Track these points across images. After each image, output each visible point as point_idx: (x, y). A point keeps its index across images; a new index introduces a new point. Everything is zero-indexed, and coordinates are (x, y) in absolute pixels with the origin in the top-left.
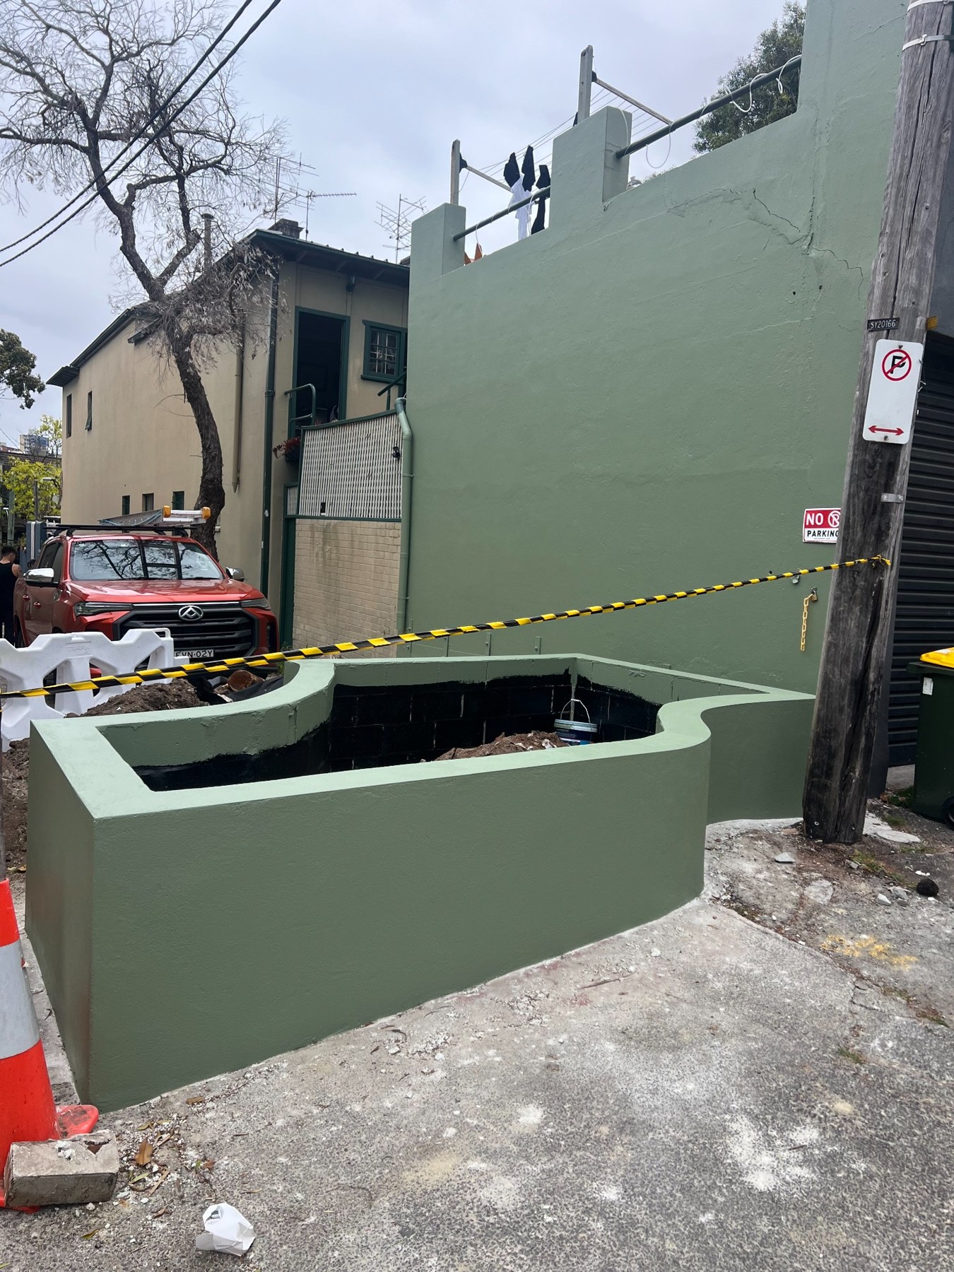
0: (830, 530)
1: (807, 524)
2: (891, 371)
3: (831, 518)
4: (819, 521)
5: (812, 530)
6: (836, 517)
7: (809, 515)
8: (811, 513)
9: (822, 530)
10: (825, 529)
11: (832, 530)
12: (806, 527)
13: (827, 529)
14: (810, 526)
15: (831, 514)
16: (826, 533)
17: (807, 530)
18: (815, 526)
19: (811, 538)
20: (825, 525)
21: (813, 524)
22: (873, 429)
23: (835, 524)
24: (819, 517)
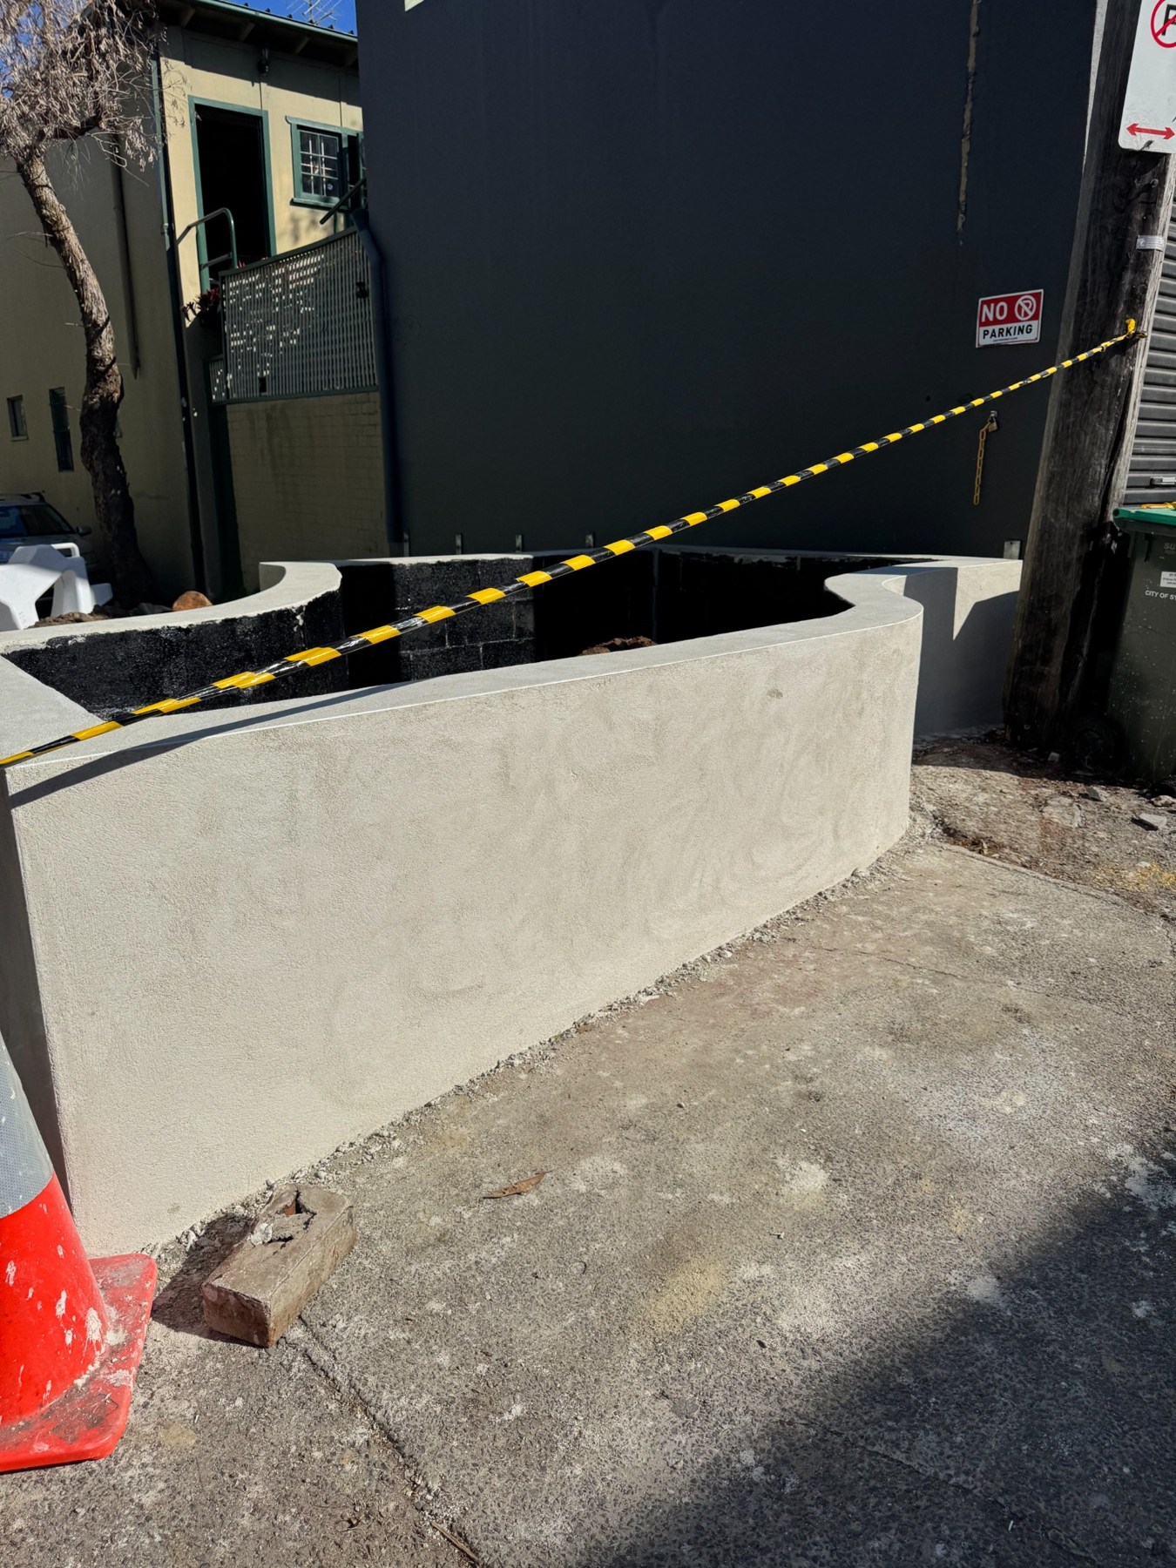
0: (1017, 325)
1: (983, 320)
2: (1163, 31)
3: (1020, 307)
4: (1001, 313)
5: (990, 328)
6: (1027, 305)
7: (985, 307)
8: (988, 303)
9: (1005, 326)
10: (1009, 325)
11: (1021, 324)
12: (982, 324)
13: (1013, 325)
14: (988, 323)
15: (1020, 302)
16: (1012, 331)
17: (982, 329)
18: (996, 322)
19: (988, 341)
20: (1011, 318)
21: (991, 318)
22: (1133, 129)
23: (1026, 314)
24: (1002, 308)
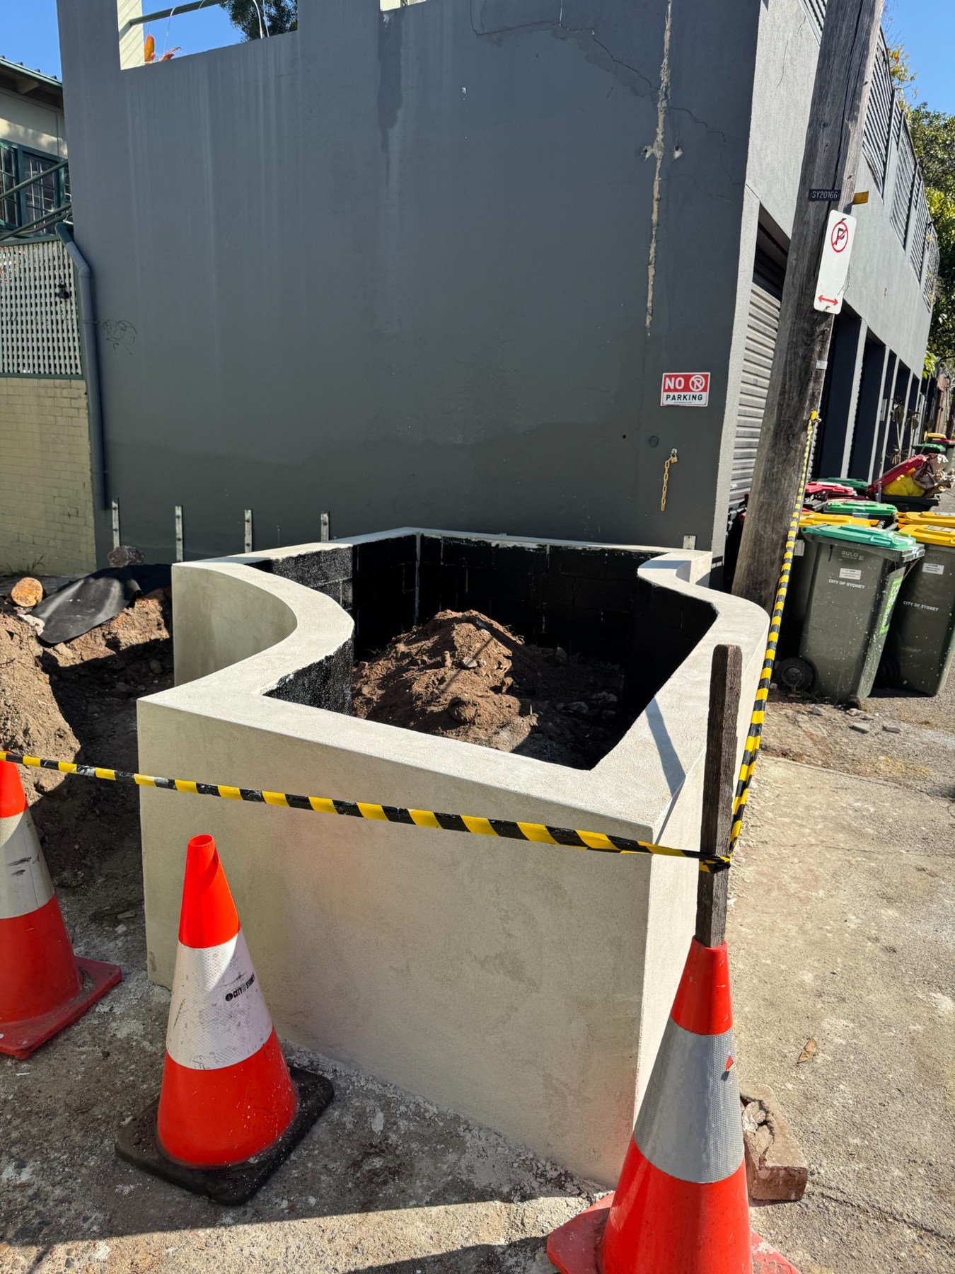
0: (691, 394)
1: (666, 388)
2: (836, 243)
3: (693, 383)
4: (680, 384)
5: (671, 394)
6: (698, 381)
7: (667, 379)
8: (670, 377)
9: (682, 394)
10: (685, 393)
11: (694, 394)
12: (665, 391)
13: (688, 393)
14: (669, 390)
15: (693, 379)
16: (687, 397)
17: (666, 394)
18: (675, 390)
19: (670, 402)
20: (687, 389)
21: (672, 387)
22: (821, 298)
23: (697, 388)
24: (680, 382)
